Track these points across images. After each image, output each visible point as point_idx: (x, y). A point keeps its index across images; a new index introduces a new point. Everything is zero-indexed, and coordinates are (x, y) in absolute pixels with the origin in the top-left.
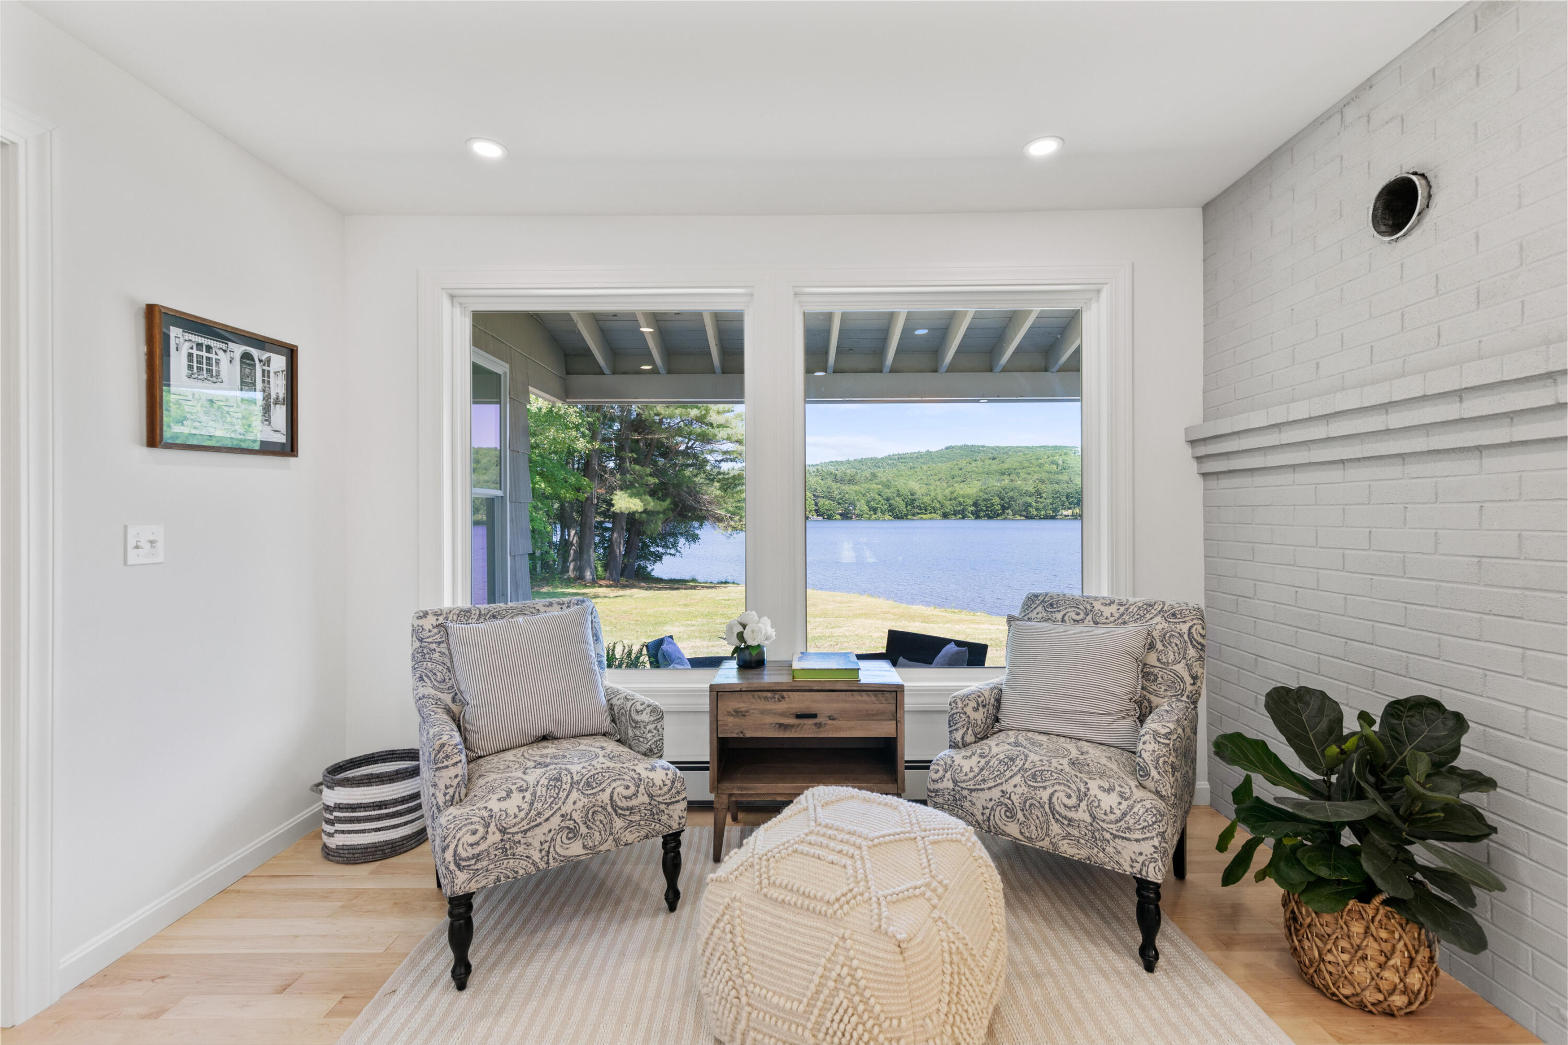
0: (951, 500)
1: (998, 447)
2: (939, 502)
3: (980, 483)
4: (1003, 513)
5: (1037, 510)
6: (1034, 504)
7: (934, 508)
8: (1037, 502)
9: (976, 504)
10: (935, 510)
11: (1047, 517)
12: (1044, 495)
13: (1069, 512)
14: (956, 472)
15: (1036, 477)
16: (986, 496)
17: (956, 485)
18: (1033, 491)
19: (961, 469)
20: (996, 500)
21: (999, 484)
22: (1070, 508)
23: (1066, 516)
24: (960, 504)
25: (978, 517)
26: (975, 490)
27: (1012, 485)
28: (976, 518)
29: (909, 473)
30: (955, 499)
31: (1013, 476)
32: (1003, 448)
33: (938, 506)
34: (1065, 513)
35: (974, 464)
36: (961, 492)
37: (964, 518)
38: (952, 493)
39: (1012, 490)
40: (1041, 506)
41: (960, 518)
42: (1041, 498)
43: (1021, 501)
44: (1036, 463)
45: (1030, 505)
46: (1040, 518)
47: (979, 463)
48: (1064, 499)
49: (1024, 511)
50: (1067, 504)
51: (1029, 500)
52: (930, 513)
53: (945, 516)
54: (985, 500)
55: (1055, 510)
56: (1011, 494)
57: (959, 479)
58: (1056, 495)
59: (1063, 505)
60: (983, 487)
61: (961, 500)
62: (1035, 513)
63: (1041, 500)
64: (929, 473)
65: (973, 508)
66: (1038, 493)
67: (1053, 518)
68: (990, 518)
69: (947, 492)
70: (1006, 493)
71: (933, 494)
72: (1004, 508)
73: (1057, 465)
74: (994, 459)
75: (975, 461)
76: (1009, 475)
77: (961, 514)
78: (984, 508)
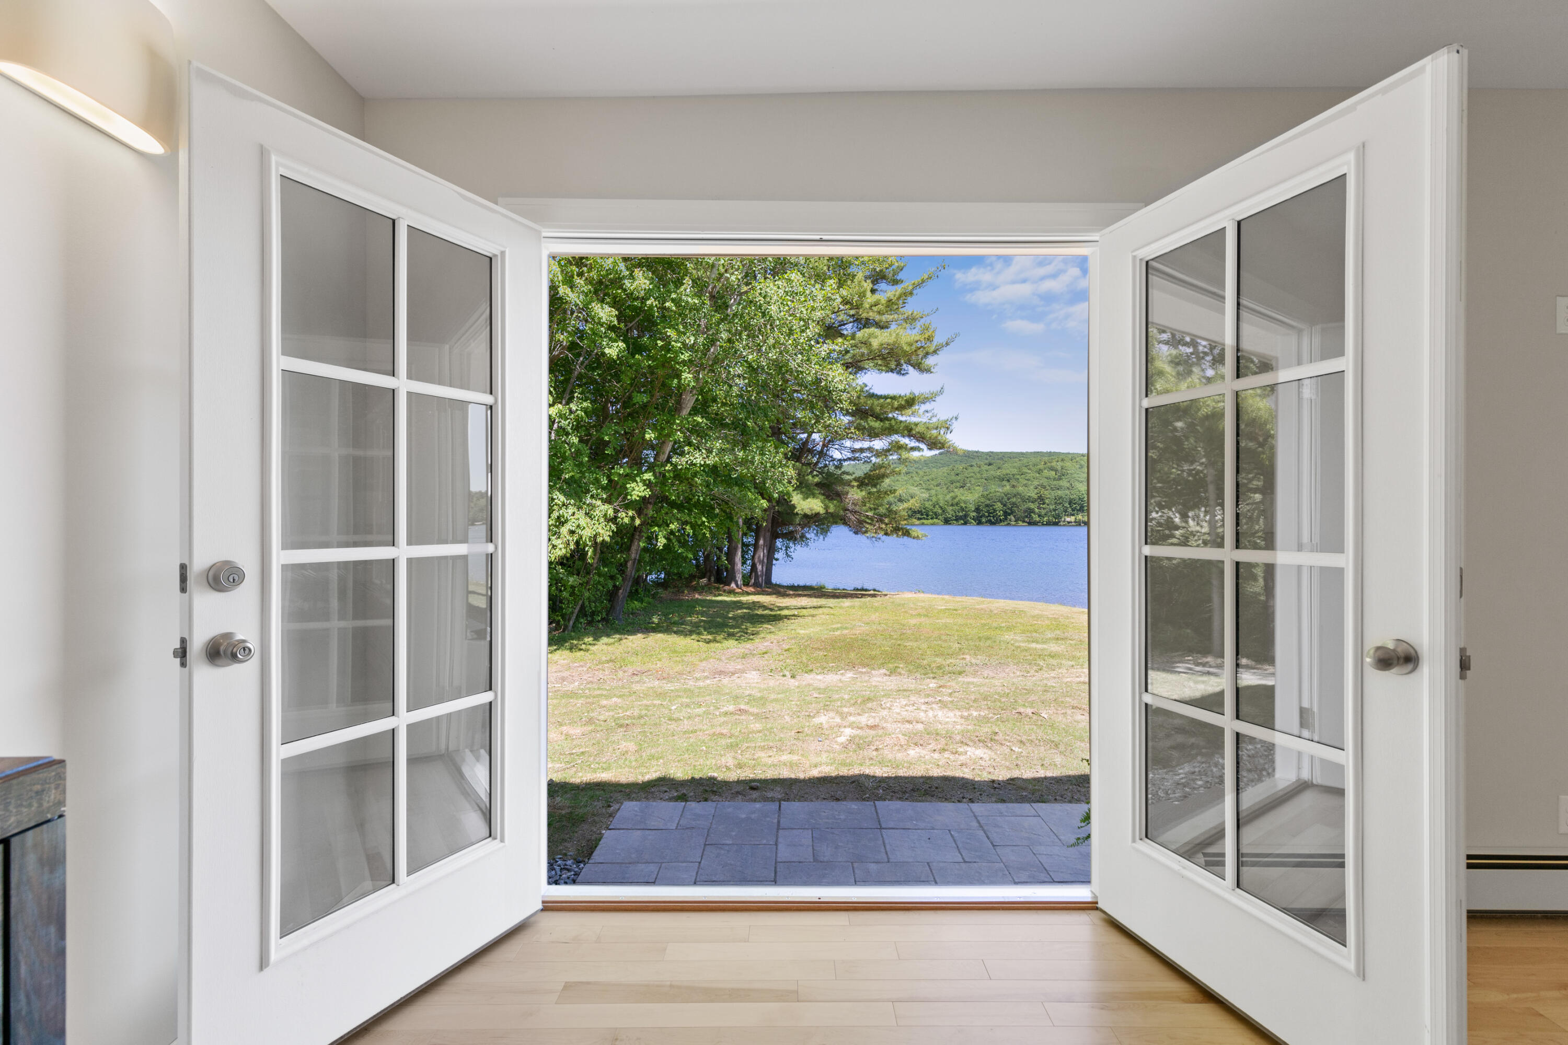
0: (952, 505)
1: (992, 452)
2: (941, 508)
3: (981, 489)
4: (1006, 519)
5: (1039, 516)
6: (1037, 510)
7: (935, 514)
8: (1039, 508)
9: (977, 510)
11: (1049, 524)
12: (1047, 501)
13: (1072, 519)
14: (954, 478)
15: (1036, 483)
16: (988, 502)
17: (956, 490)
18: (1036, 497)
19: (957, 475)
20: (998, 506)
21: (1001, 490)
22: (1073, 515)
23: (1069, 522)
24: (962, 509)
25: (980, 523)
26: (977, 496)
27: (1014, 491)
28: (978, 524)
29: (906, 478)
30: (957, 504)
31: (1013, 482)
32: (997, 454)
33: (940, 511)
34: (1068, 519)
35: (970, 470)
36: (963, 498)
37: (965, 523)
38: (954, 498)
39: (1015, 496)
40: (1043, 512)
41: (962, 524)
42: (1044, 504)
43: (1024, 507)
44: (1034, 469)
45: (1032, 511)
46: (1043, 525)
47: (976, 469)
48: (1067, 505)
49: (1027, 517)
50: (1070, 510)
51: (1032, 506)
52: (932, 519)
53: (947, 521)
54: (987, 506)
55: (1058, 516)
56: (1014, 500)
57: (958, 484)
58: (1058, 501)
59: (1066, 511)
60: (985, 493)
61: (963, 505)
62: (1038, 519)
63: (1044, 506)
64: (925, 478)
65: (974, 514)
66: (1041, 499)
67: (1056, 524)
68: (992, 523)
69: (948, 497)
70: (1008, 499)
71: (934, 499)
72: (1006, 514)
73: (1056, 471)
74: (990, 464)
75: (971, 466)
76: (1008, 481)
77: (962, 519)
78: (986, 514)
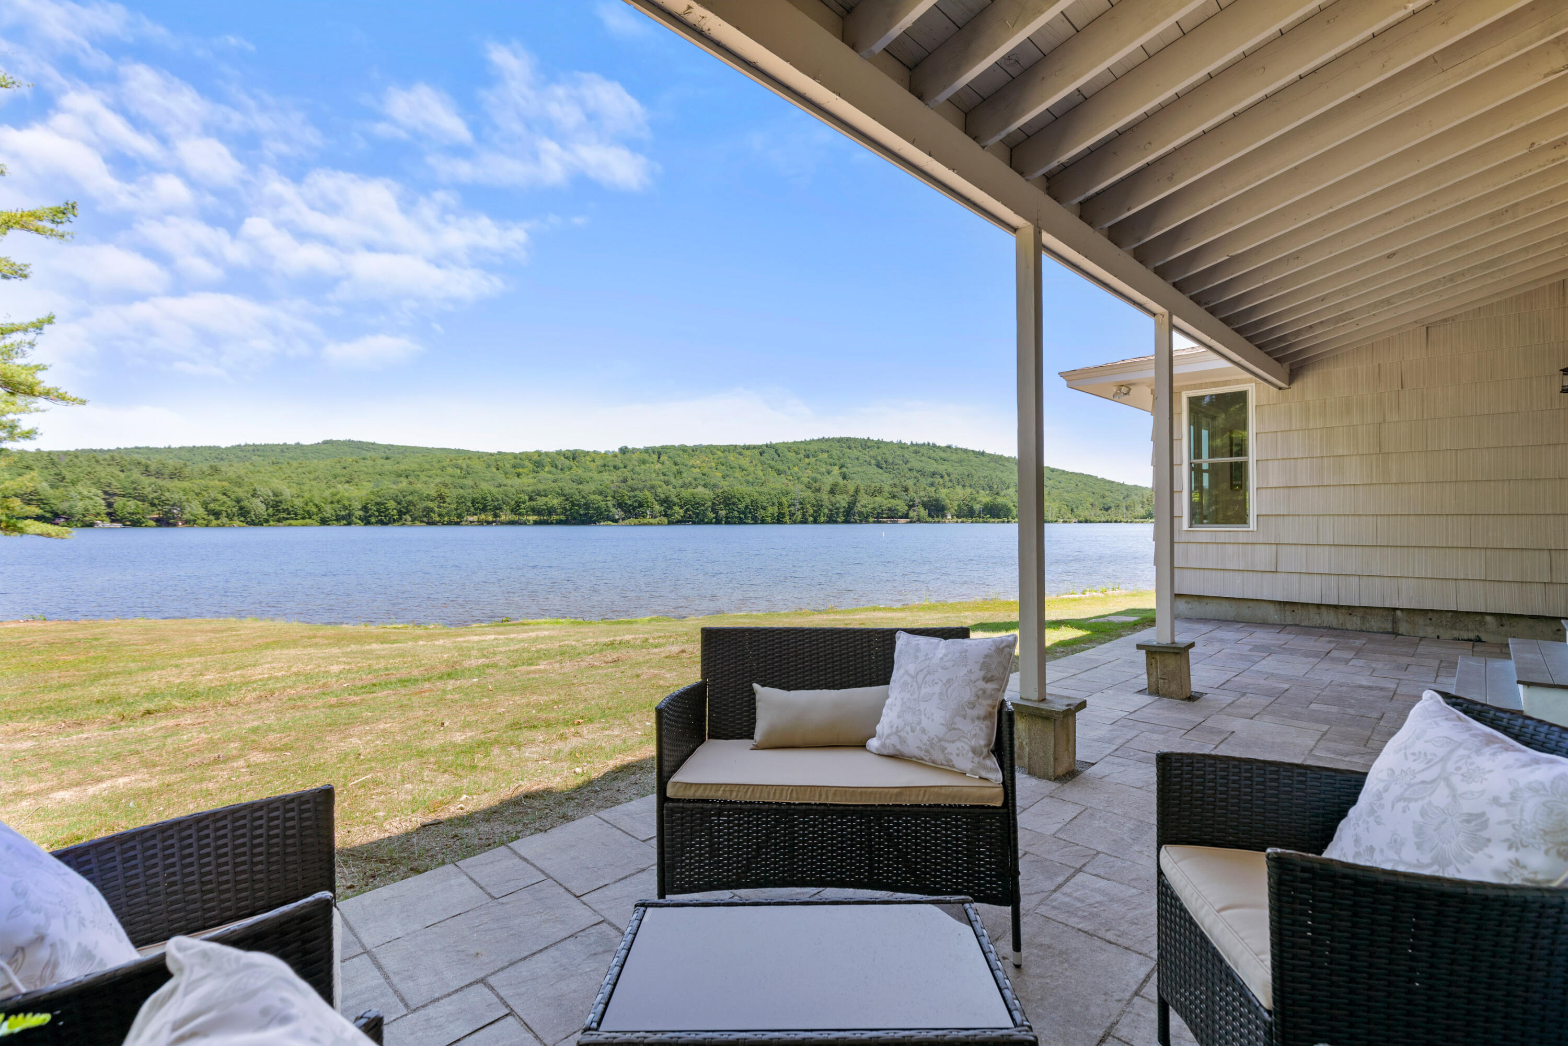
0: (332, 503)
1: (392, 446)
2: (316, 506)
3: (371, 485)
4: (400, 519)
5: (439, 515)
6: (436, 509)
7: (308, 512)
8: (439, 507)
9: (365, 508)
10: (310, 515)
11: (450, 523)
12: (448, 500)
13: (475, 518)
14: (339, 471)
15: (438, 480)
16: (379, 500)
17: (339, 486)
18: (435, 495)
19: (345, 468)
20: (391, 504)
21: (395, 487)
22: (476, 514)
23: (471, 522)
24: (345, 508)
25: (368, 523)
26: (364, 492)
27: (411, 488)
28: (366, 524)
29: (271, 469)
30: (338, 502)
31: (411, 479)
32: (398, 447)
33: (315, 510)
34: (470, 519)
35: (362, 463)
36: (346, 494)
37: (349, 524)
38: (334, 495)
39: (412, 493)
40: (444, 511)
41: (345, 525)
42: (444, 502)
43: (422, 505)
44: (437, 466)
45: (432, 510)
46: (443, 524)
47: (369, 463)
48: (469, 504)
49: (425, 516)
50: (472, 509)
51: (431, 504)
52: (303, 518)
53: (324, 522)
54: (377, 504)
55: (460, 516)
56: (410, 498)
57: (343, 479)
58: (460, 500)
59: (468, 511)
60: (375, 490)
61: (347, 503)
62: (438, 519)
63: (444, 505)
64: (300, 470)
65: (361, 513)
66: (441, 498)
67: (457, 524)
68: (382, 523)
69: (327, 493)
70: (404, 497)
71: (307, 495)
72: (401, 513)
73: (461, 469)
74: (387, 458)
75: (364, 459)
76: (407, 477)
77: (346, 519)
78: (377, 514)
